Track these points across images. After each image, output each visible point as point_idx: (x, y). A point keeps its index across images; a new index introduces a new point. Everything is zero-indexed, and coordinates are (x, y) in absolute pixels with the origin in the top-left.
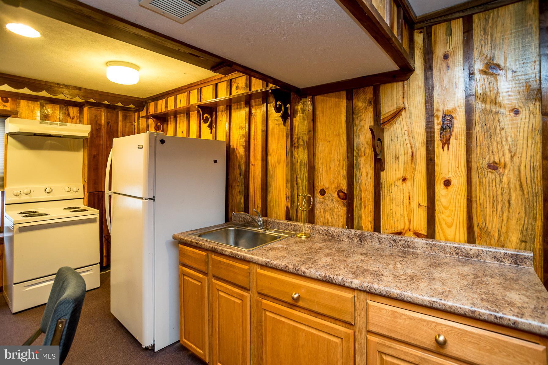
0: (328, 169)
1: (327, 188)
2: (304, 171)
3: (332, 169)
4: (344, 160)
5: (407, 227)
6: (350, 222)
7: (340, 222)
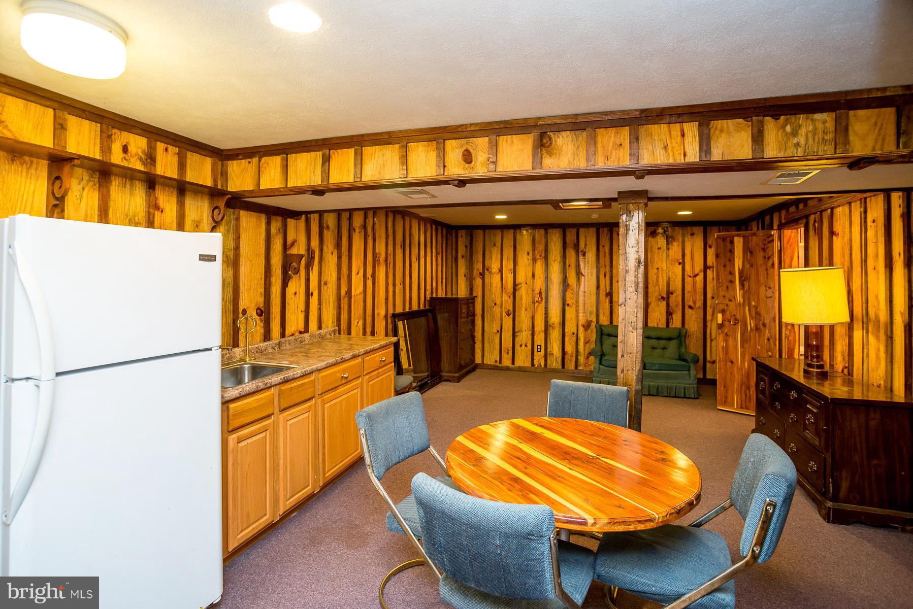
0: (249, 287)
1: (248, 308)
2: (227, 291)
3: (252, 288)
4: (261, 279)
5: (296, 329)
6: (267, 336)
7: (258, 338)
